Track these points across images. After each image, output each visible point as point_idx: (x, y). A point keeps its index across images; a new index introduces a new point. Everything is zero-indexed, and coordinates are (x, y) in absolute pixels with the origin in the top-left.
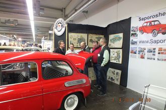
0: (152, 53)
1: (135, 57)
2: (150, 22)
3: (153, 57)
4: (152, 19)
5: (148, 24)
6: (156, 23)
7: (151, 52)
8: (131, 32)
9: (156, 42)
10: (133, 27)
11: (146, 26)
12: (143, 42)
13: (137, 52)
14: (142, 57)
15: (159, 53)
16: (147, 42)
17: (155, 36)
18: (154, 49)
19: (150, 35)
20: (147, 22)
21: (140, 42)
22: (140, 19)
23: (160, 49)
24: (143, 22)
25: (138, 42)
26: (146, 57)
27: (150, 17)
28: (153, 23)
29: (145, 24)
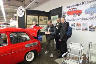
2: (72, 9)
3: (74, 28)
4: (73, 8)
5: (71, 10)
6: (75, 9)
7: (73, 25)
8: (63, 15)
9: (75, 20)
10: (63, 12)
11: (70, 11)
12: (69, 20)
15: (77, 26)
16: (71, 20)
17: (75, 16)
18: (75, 24)
19: (72, 16)
20: (71, 9)
22: (67, 7)
23: (77, 24)
24: (69, 9)
25: (66, 20)
27: (72, 6)
29: (70, 10)
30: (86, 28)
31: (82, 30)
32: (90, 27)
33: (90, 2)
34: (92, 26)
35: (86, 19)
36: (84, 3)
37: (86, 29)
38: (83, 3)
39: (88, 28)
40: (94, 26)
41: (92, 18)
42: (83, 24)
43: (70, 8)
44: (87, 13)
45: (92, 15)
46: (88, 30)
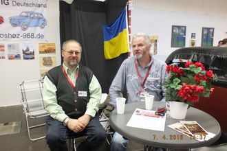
30: (16, 54)
31: (10, 59)
32: (24, 52)
33: (18, 4)
34: (28, 49)
35: (14, 36)
37: (17, 57)
39: (22, 55)
40: (31, 50)
41: (27, 36)
42: (10, 46)
44: (15, 25)
45: (24, 29)
46: (22, 57)
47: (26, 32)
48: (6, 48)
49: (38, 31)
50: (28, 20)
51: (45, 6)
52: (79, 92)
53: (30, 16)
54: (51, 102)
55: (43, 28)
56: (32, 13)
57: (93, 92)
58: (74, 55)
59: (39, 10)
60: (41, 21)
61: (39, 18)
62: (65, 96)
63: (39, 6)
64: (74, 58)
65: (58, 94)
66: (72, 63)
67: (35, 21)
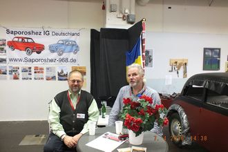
0: (28, 73)
1: (6, 79)
2: (23, 39)
3: (29, 76)
4: (24, 36)
5: (20, 40)
6: (30, 41)
7: (27, 71)
9: (31, 61)
11: (18, 42)
12: (16, 60)
13: (8, 72)
14: (16, 78)
15: (35, 72)
16: (21, 60)
17: (29, 54)
18: (30, 68)
19: (24, 52)
20: (18, 38)
21: (11, 60)
22: (8, 32)
23: (36, 68)
24: (13, 36)
25: (8, 60)
26: (21, 77)
27: (21, 33)
28: (26, 40)
29: (16, 39)
30: (53, 76)
31: (47, 80)
32: (59, 75)
33: (57, 34)
34: (62, 72)
35: (51, 61)
36: (47, 33)
37: (54, 78)
38: (45, 33)
39: (57, 76)
40: (65, 73)
41: (62, 60)
42: (48, 69)
43: (18, 35)
44: (53, 51)
45: (60, 55)
46: (57, 79)
47: (62, 57)
48: (45, 71)
49: (72, 56)
50: (63, 47)
51: (78, 34)
52: (78, 114)
53: (65, 43)
54: (54, 121)
55: (76, 53)
56: (67, 41)
57: (91, 114)
58: (76, 83)
59: (73, 38)
60: (75, 48)
61: (73, 45)
62: (66, 116)
63: (73, 35)
64: (76, 86)
65: (61, 114)
66: (74, 90)
67: (69, 48)
